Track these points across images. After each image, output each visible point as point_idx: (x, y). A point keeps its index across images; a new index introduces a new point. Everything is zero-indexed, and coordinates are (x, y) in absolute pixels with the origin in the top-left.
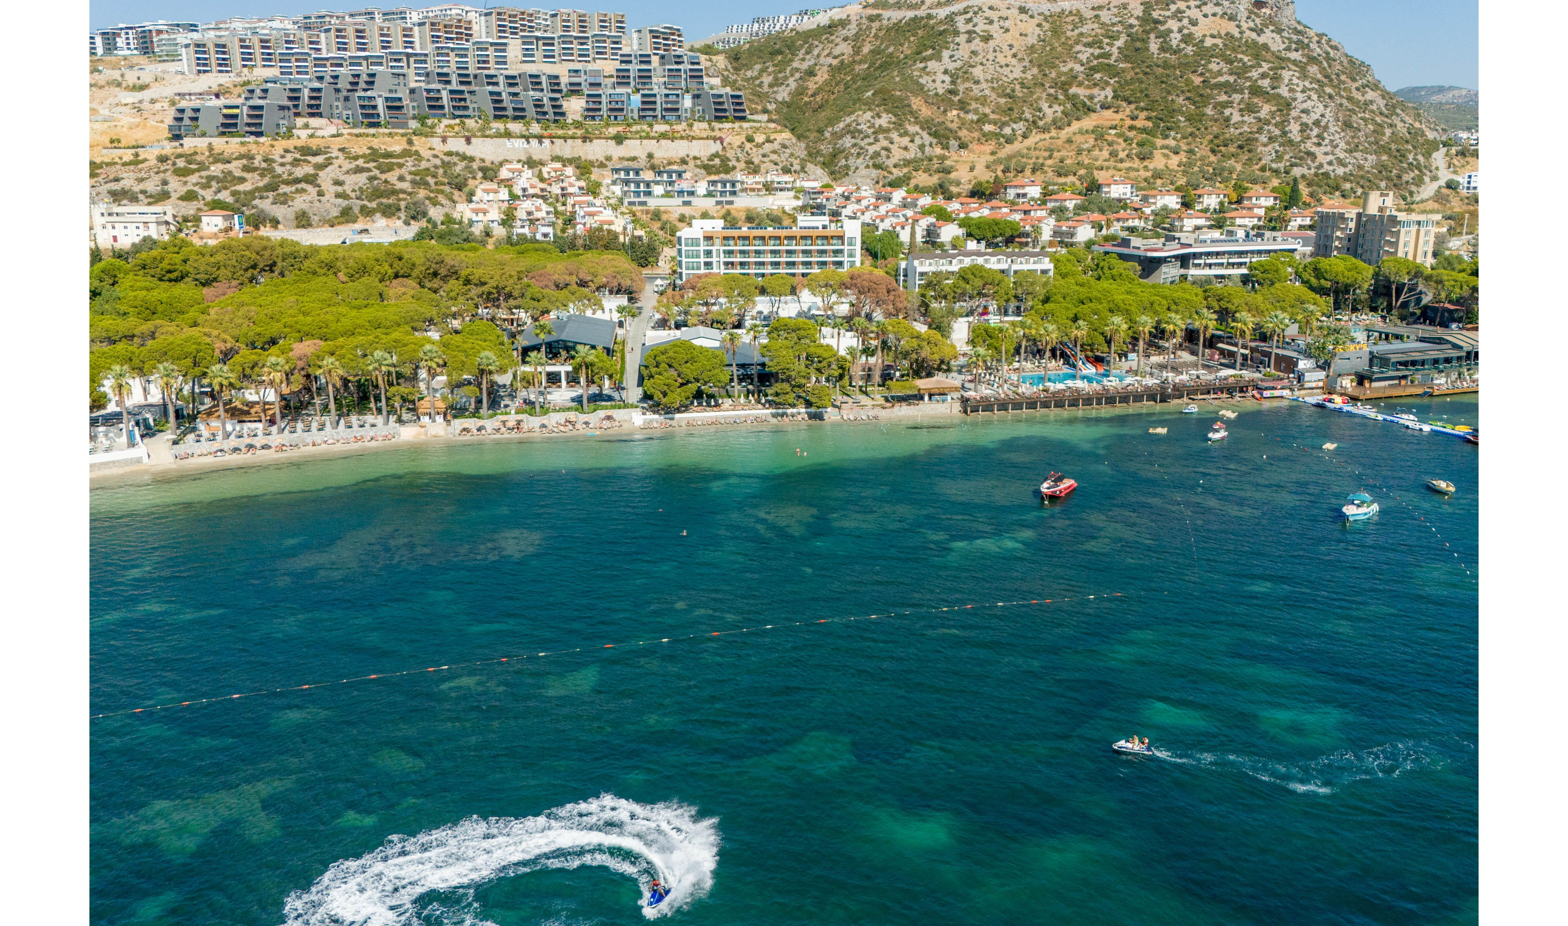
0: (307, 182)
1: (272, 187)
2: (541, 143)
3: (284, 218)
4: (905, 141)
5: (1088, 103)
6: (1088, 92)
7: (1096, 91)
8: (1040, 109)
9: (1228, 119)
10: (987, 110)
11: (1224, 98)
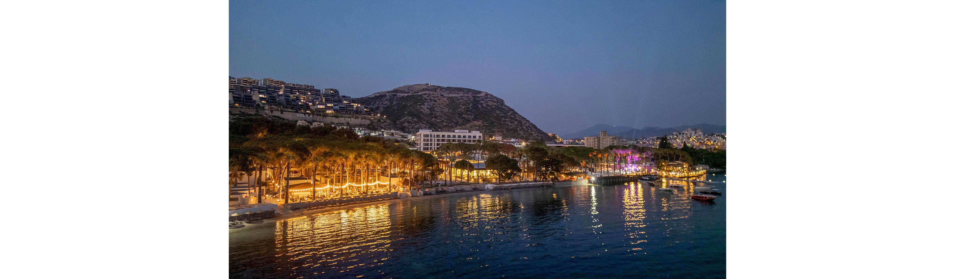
2: (309, 116)
8: (457, 120)
9: (508, 124)
10: (443, 119)
11: (504, 119)
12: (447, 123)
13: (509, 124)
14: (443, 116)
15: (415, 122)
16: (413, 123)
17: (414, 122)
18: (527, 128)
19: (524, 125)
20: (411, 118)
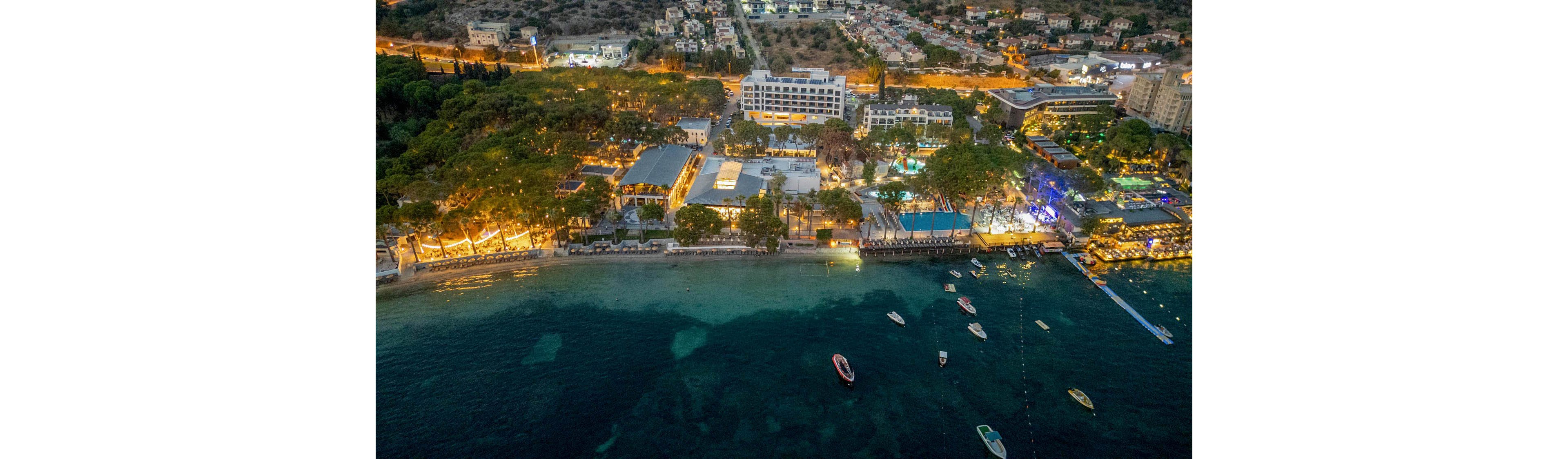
0: (578, 6)
1: (560, 10)
3: (564, 29)
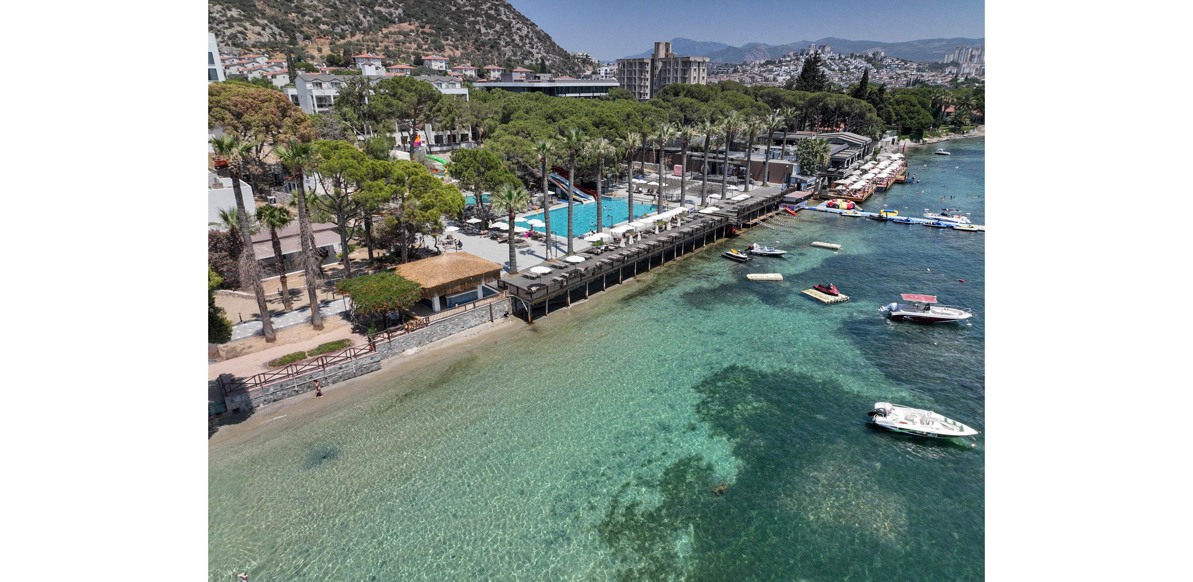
4: (258, 29)
5: (389, 17)
6: (387, 10)
7: (392, 10)
8: (358, 18)
9: (479, 31)
10: (319, 15)
11: (472, 19)
12: (328, 25)
13: (483, 30)
14: (321, 6)
15: (231, 20)
16: (222, 22)
17: (228, 20)
18: (521, 40)
19: (517, 33)
20: (220, 9)
